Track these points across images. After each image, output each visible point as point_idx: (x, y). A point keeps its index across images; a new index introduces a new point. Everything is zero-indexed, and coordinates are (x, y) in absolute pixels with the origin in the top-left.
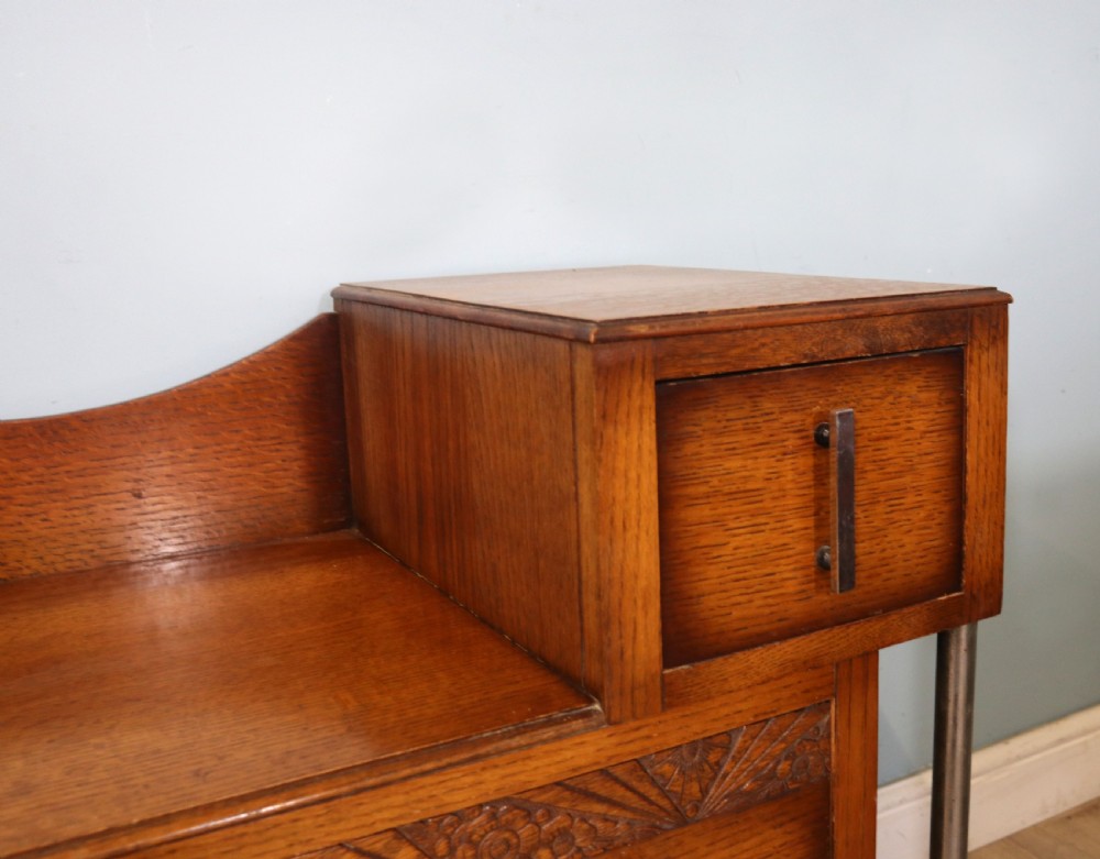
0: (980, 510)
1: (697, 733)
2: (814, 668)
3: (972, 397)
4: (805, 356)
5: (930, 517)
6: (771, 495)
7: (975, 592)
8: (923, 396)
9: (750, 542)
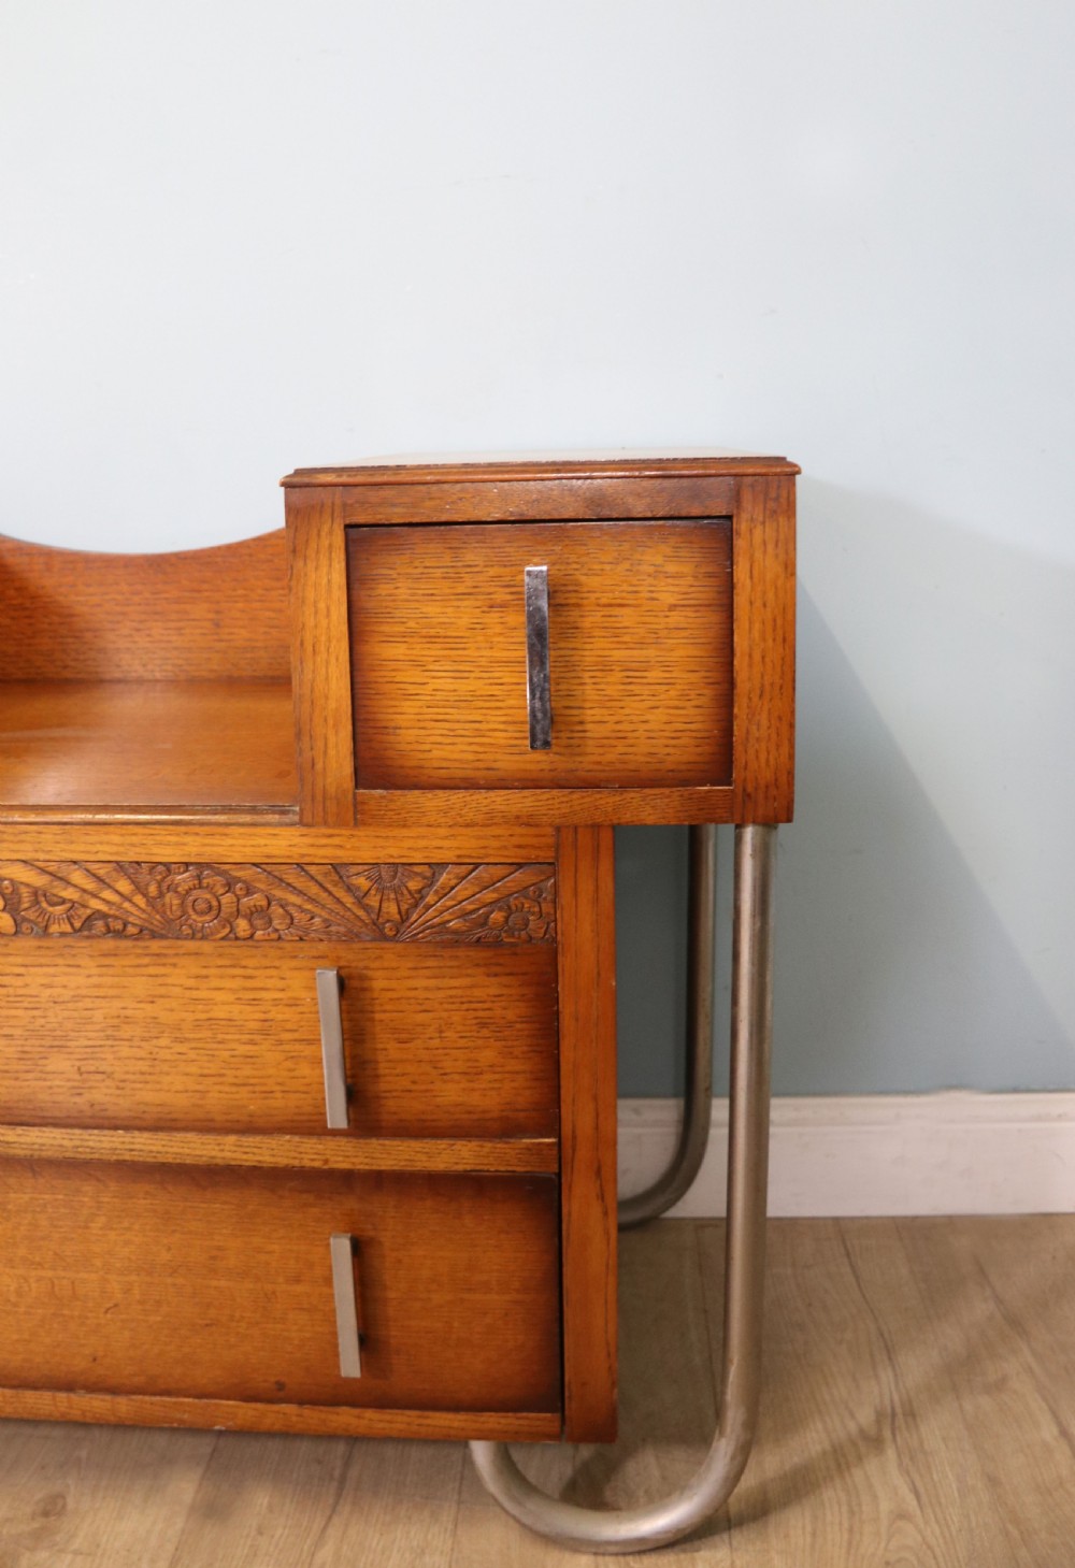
0: (755, 699)
1: (392, 856)
2: (528, 825)
3: (741, 572)
4: (512, 514)
5: (683, 696)
6: (476, 645)
7: (750, 789)
8: (672, 568)
9: (452, 687)
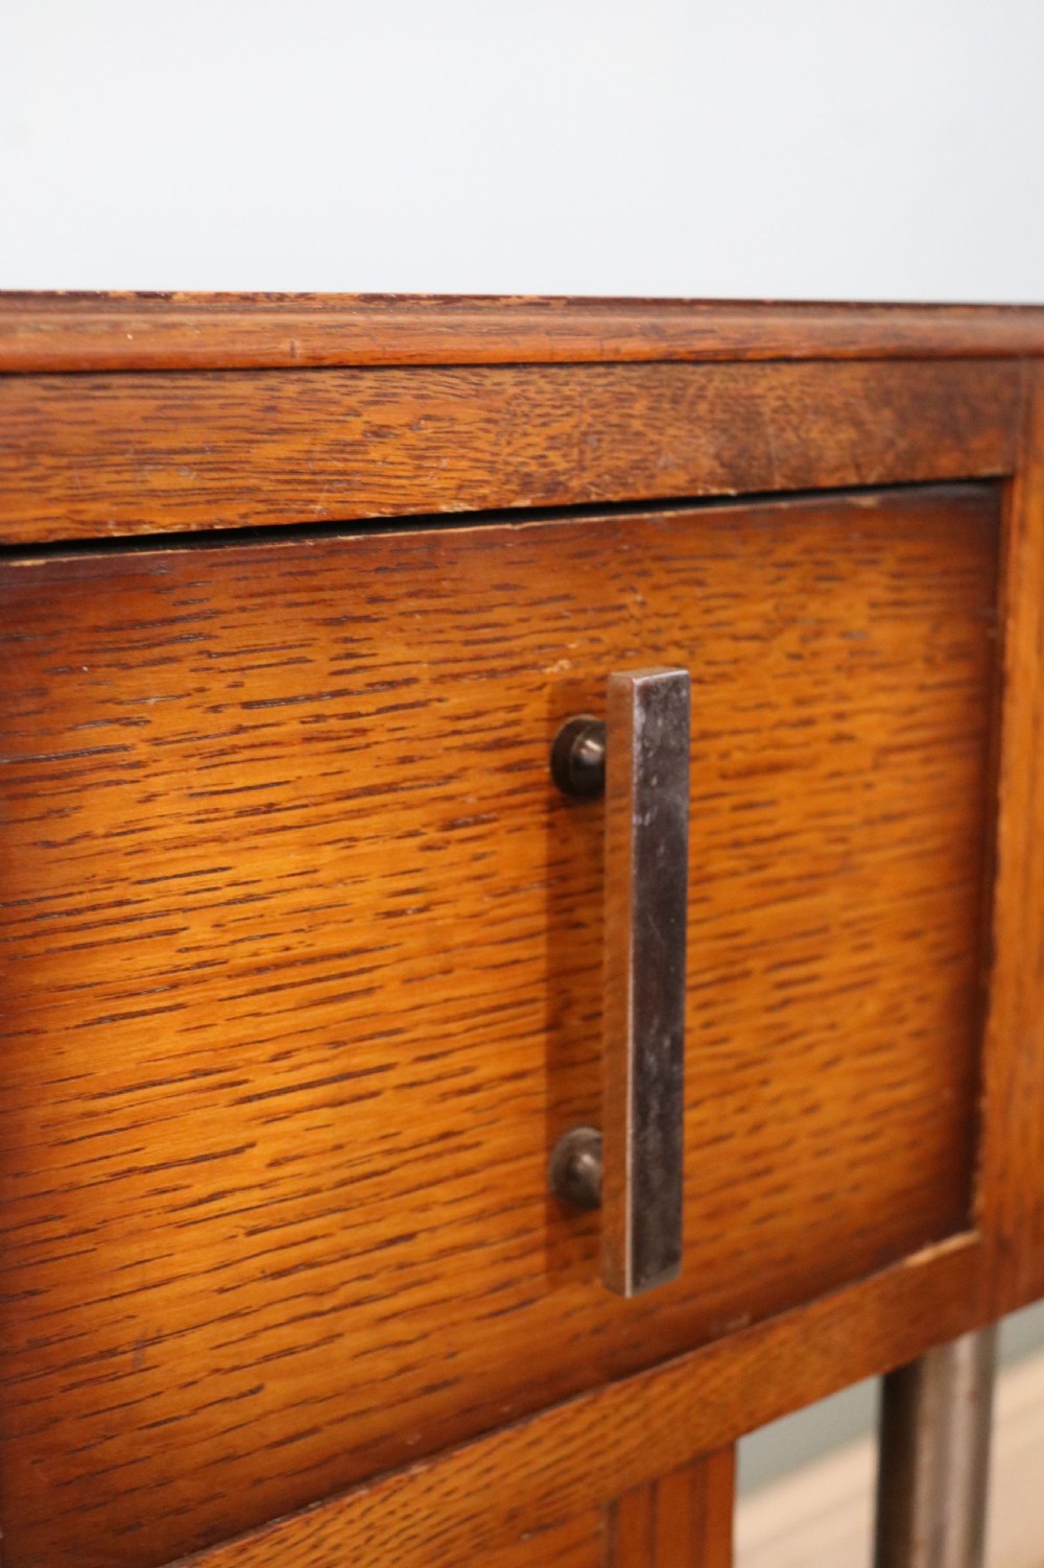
0: (1029, 983)
2: (541, 1528)
3: (1019, 639)
4: (527, 484)
5: (892, 1014)
6: (402, 969)
7: (1007, 1230)
8: (886, 636)
9: (328, 1137)
